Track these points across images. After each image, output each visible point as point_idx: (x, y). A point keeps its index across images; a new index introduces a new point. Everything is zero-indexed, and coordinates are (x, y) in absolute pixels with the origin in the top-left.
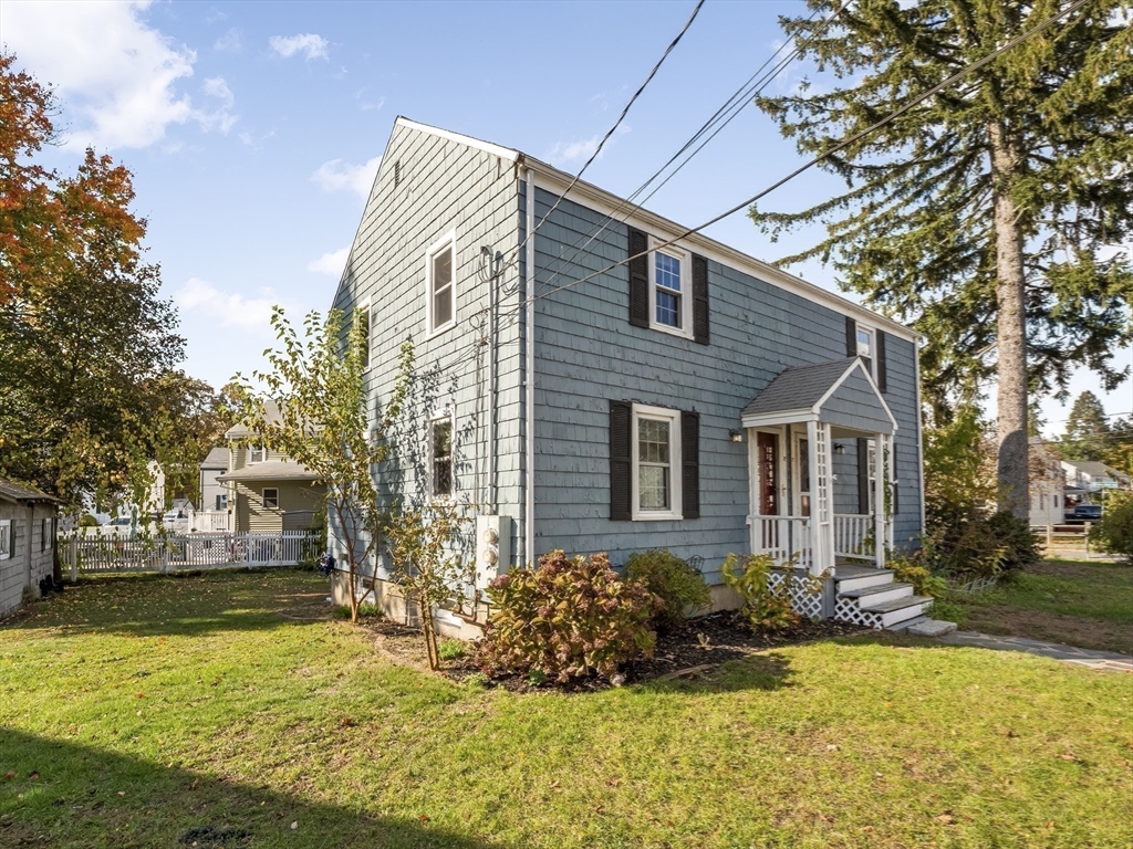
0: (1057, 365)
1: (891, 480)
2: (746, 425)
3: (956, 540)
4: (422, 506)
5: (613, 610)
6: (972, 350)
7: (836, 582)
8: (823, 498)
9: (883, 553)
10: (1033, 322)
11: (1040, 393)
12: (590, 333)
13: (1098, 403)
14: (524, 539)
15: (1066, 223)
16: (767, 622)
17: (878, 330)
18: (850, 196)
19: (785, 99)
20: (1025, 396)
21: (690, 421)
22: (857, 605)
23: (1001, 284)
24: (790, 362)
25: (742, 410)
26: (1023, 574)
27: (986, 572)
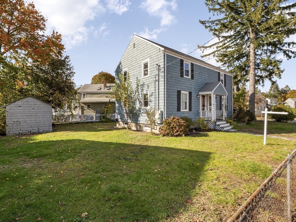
0: (262, 79)
1: (226, 104)
2: (199, 94)
3: (238, 116)
4: (141, 109)
5: (183, 125)
6: (244, 76)
7: (216, 122)
8: (213, 107)
9: (224, 118)
10: (257, 70)
11: (258, 85)
12: (174, 79)
13: (277, 84)
14: (164, 114)
15: (265, 50)
16: (204, 129)
17: (224, 74)
18: (219, 42)
19: (206, 21)
20: (255, 86)
21: (190, 93)
22: (219, 127)
23: (251, 62)
24: (208, 82)
25: (199, 91)
26: (252, 122)
27: (244, 122)
